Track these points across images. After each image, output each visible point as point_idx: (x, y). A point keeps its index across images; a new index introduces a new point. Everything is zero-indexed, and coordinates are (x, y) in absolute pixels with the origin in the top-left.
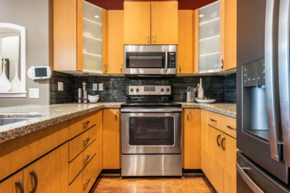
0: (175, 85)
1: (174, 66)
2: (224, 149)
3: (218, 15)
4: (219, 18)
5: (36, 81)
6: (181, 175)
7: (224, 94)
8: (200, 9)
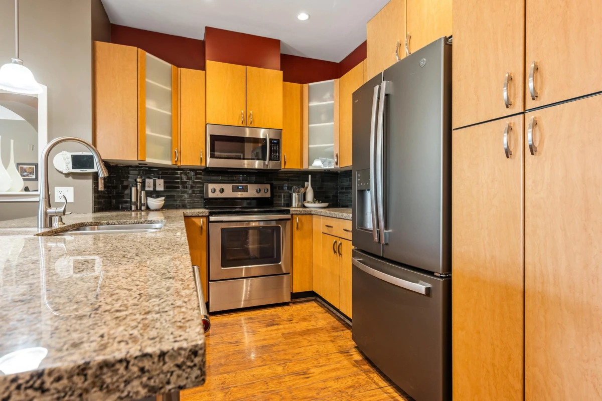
0: (275, 183)
1: (278, 159)
2: (340, 254)
3: (332, 97)
4: (333, 102)
5: (67, 175)
6: (290, 301)
7: (337, 196)
8: (310, 84)
